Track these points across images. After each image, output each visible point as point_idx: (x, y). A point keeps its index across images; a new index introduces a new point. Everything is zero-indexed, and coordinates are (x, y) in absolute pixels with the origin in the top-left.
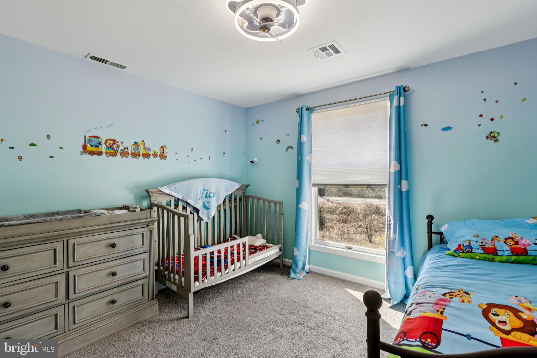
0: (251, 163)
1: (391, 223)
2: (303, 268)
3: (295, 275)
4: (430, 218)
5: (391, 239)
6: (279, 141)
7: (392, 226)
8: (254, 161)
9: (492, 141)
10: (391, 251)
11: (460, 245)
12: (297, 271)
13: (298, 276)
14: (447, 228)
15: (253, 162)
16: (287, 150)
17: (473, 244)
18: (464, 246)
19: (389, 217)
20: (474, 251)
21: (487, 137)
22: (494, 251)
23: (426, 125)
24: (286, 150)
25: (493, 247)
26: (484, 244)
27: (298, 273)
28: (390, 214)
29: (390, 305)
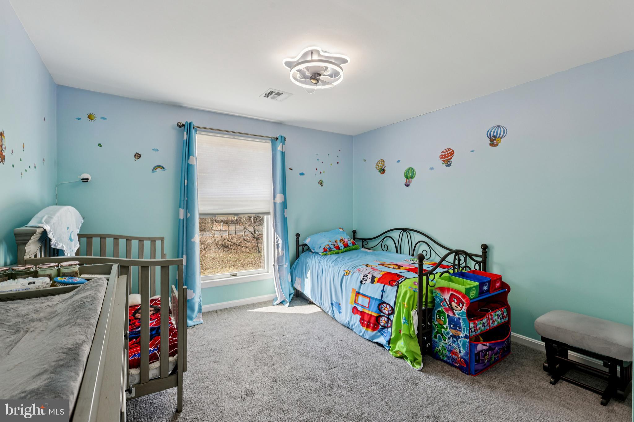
0: (83, 182)
1: (278, 243)
2: (200, 310)
3: (192, 321)
4: (298, 235)
5: (279, 255)
6: (140, 155)
7: (280, 245)
8: (88, 179)
9: (321, 185)
10: (280, 265)
11: (324, 248)
12: (194, 316)
13: (197, 321)
14: (310, 240)
15: (87, 181)
16: (155, 170)
17: (332, 247)
18: (327, 248)
19: (277, 238)
20: (333, 249)
21: (319, 183)
22: (338, 248)
23: (291, 169)
24: (153, 170)
25: (337, 246)
26: (334, 245)
27: (195, 318)
28: (277, 236)
29: (288, 304)
